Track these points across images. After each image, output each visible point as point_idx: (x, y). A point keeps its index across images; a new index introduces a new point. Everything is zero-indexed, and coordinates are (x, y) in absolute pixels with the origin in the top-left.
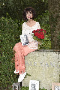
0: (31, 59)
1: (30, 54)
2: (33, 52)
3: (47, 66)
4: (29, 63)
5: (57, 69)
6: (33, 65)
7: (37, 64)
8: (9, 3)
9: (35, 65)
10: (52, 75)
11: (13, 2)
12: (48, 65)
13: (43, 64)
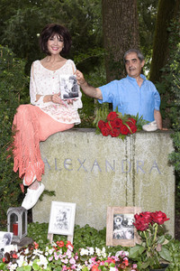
0: (56, 152)
1: (55, 138)
2: (63, 134)
3: (96, 168)
4: (52, 164)
5: (122, 177)
6: (62, 166)
7: (71, 164)
8: (6, 32)
9: (68, 166)
10: (110, 191)
11: (16, 31)
12: (101, 166)
13: (87, 165)
